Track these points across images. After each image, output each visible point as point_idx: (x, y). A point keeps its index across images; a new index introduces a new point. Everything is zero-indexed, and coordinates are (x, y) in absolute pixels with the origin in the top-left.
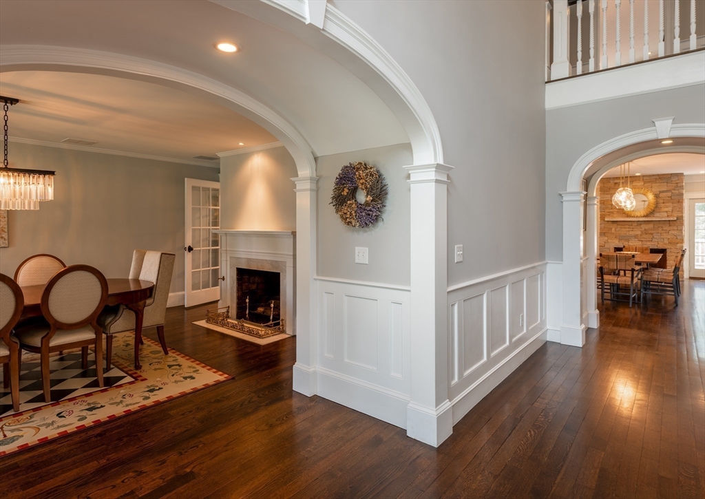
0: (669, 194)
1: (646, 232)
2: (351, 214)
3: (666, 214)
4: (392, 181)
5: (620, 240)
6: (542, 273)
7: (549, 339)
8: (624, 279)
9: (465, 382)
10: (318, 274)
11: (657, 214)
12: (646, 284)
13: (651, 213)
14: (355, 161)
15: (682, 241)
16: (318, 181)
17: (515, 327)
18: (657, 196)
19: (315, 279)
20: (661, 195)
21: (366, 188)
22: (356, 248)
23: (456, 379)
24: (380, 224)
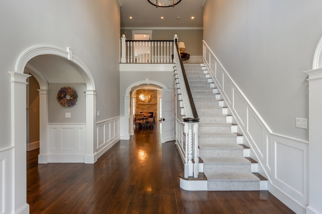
0: (154, 96)
1: (148, 107)
2: (65, 102)
3: (153, 102)
4: (80, 93)
5: (142, 110)
6: (119, 119)
7: (121, 139)
8: (141, 121)
9: (100, 148)
10: (49, 123)
12: (147, 122)
13: (150, 101)
14: (67, 86)
15: (157, 110)
16: (49, 91)
17: (112, 135)
18: (151, 96)
19: (48, 124)
20: (152, 96)
21: (71, 95)
22: (66, 113)
23: (98, 147)
24: (75, 106)
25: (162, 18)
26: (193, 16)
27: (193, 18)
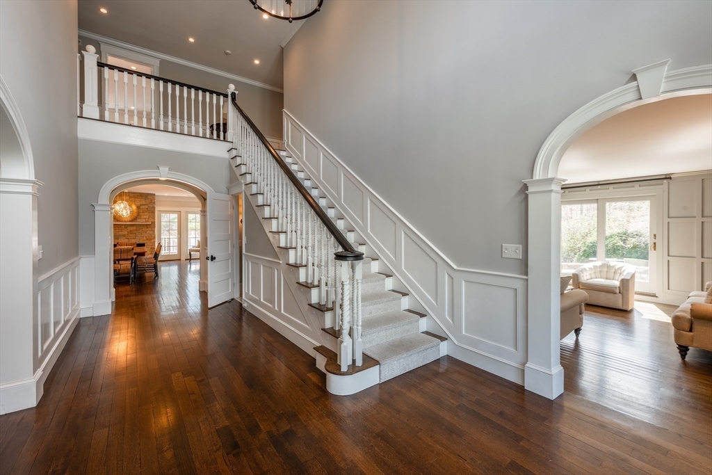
0: (147, 207)
1: (131, 232)
3: (144, 220)
6: (79, 265)
7: (81, 316)
9: (45, 353)
11: (139, 220)
13: (134, 219)
15: (154, 238)
17: (66, 311)
18: (138, 208)
20: (141, 207)
25: (191, 40)
26: (258, 58)
27: (257, 62)
